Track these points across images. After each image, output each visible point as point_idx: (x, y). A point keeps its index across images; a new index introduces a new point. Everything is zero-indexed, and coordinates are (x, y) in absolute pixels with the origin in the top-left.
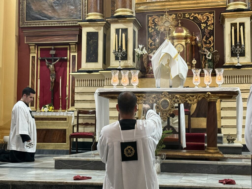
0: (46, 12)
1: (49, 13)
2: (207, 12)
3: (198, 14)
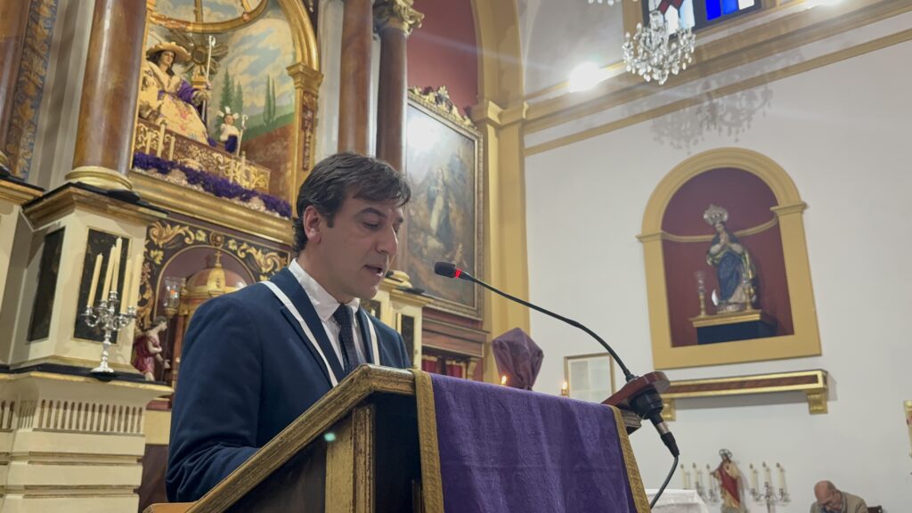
2: (275, 251)
3: (257, 248)
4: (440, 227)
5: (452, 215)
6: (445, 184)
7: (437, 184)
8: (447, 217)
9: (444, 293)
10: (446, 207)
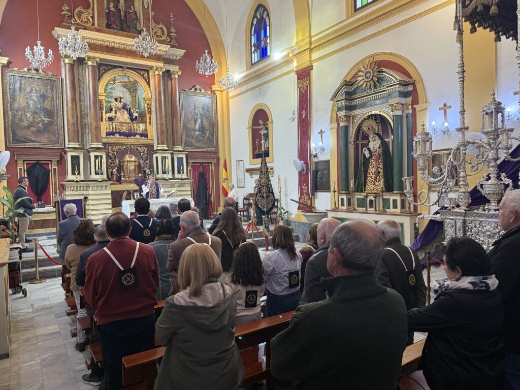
0: (29, 137)
1: (33, 138)
3: (139, 147)
4: (199, 128)
5: (204, 123)
6: (201, 115)
7: (197, 115)
8: (202, 124)
9: (202, 146)
10: (202, 121)
